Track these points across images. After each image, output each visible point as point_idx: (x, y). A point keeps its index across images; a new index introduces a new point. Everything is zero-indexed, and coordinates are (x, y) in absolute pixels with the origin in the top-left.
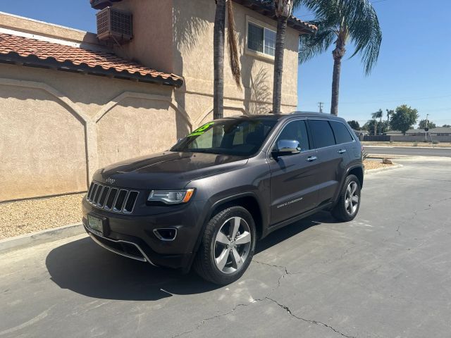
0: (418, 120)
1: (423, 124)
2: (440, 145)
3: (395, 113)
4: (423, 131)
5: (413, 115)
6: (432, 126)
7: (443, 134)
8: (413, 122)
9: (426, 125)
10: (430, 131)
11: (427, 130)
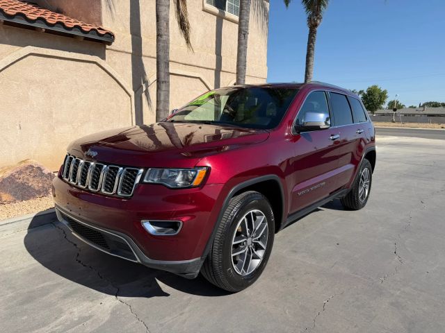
0: (388, 101)
1: (391, 104)
2: (408, 126)
3: (366, 93)
4: (391, 111)
5: (383, 95)
6: (400, 107)
7: (409, 115)
8: (382, 102)
9: (394, 106)
10: (398, 111)
11: (395, 110)
